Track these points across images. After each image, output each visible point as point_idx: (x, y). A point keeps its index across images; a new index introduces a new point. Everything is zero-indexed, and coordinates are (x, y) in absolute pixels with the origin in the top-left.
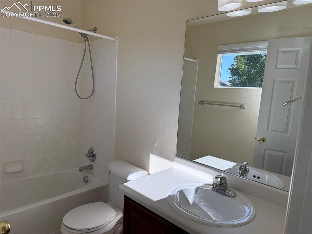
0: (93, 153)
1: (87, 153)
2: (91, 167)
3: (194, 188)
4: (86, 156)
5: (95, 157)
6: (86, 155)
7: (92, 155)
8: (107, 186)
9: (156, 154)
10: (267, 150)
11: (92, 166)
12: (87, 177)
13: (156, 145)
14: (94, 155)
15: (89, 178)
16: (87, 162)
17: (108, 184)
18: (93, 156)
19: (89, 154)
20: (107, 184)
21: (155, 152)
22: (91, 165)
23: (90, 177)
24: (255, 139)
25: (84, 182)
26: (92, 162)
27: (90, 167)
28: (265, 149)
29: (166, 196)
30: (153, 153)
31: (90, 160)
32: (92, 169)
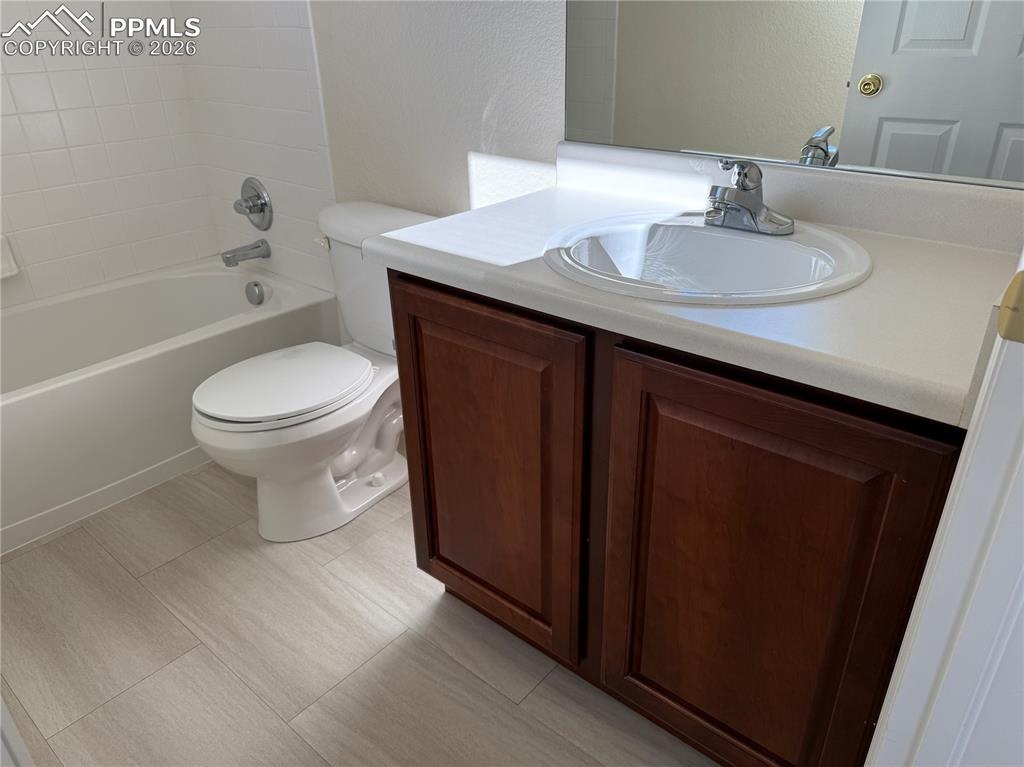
0: (259, 197)
1: (240, 198)
2: (263, 247)
3: (641, 229)
4: (238, 207)
5: (271, 212)
6: (236, 208)
7: (256, 206)
8: (334, 303)
9: (490, 152)
10: (886, 125)
11: (266, 243)
12: (256, 285)
13: (484, 116)
14: (266, 204)
15: (265, 289)
16: (244, 231)
17: (336, 298)
18: (262, 210)
19: (246, 201)
20: (329, 296)
21: (484, 149)
22: (263, 242)
23: (269, 284)
24: (848, 85)
25: (252, 303)
26: (264, 232)
27: (263, 251)
28: (882, 120)
29: (542, 254)
30: (478, 150)
31: (257, 226)
32: (267, 255)
